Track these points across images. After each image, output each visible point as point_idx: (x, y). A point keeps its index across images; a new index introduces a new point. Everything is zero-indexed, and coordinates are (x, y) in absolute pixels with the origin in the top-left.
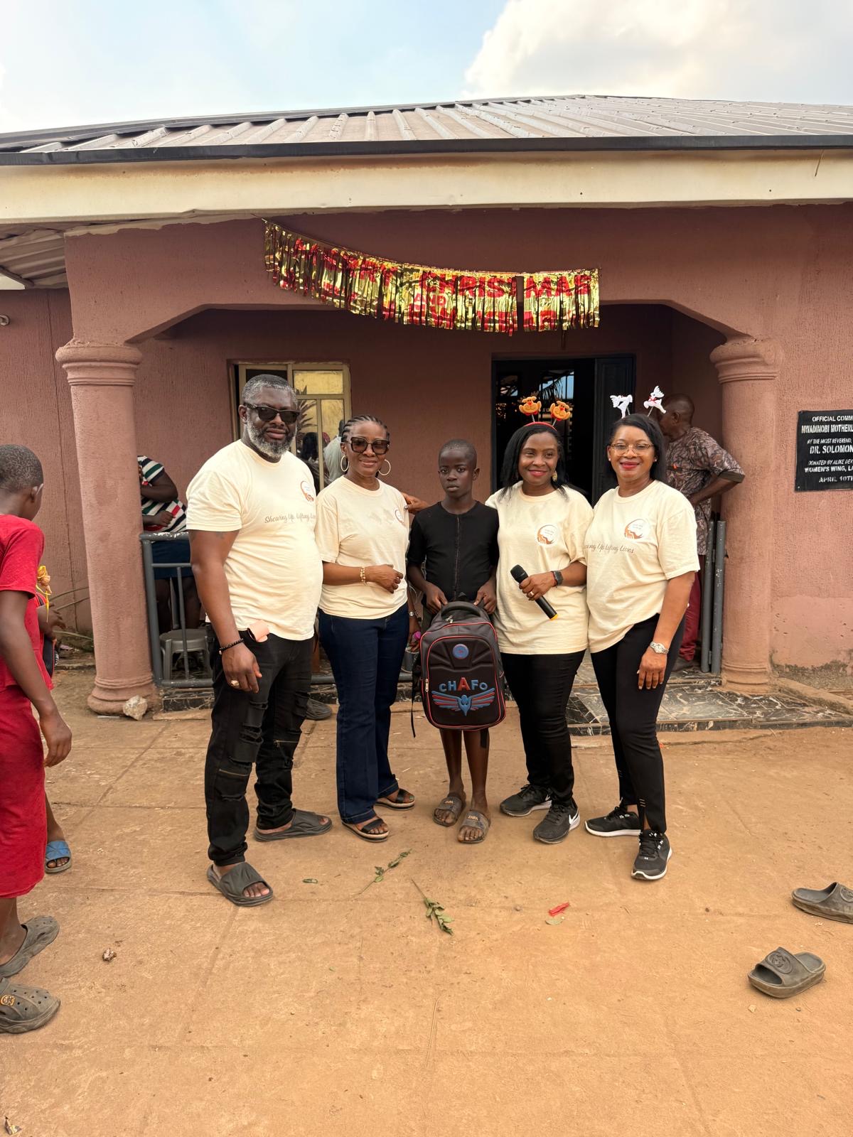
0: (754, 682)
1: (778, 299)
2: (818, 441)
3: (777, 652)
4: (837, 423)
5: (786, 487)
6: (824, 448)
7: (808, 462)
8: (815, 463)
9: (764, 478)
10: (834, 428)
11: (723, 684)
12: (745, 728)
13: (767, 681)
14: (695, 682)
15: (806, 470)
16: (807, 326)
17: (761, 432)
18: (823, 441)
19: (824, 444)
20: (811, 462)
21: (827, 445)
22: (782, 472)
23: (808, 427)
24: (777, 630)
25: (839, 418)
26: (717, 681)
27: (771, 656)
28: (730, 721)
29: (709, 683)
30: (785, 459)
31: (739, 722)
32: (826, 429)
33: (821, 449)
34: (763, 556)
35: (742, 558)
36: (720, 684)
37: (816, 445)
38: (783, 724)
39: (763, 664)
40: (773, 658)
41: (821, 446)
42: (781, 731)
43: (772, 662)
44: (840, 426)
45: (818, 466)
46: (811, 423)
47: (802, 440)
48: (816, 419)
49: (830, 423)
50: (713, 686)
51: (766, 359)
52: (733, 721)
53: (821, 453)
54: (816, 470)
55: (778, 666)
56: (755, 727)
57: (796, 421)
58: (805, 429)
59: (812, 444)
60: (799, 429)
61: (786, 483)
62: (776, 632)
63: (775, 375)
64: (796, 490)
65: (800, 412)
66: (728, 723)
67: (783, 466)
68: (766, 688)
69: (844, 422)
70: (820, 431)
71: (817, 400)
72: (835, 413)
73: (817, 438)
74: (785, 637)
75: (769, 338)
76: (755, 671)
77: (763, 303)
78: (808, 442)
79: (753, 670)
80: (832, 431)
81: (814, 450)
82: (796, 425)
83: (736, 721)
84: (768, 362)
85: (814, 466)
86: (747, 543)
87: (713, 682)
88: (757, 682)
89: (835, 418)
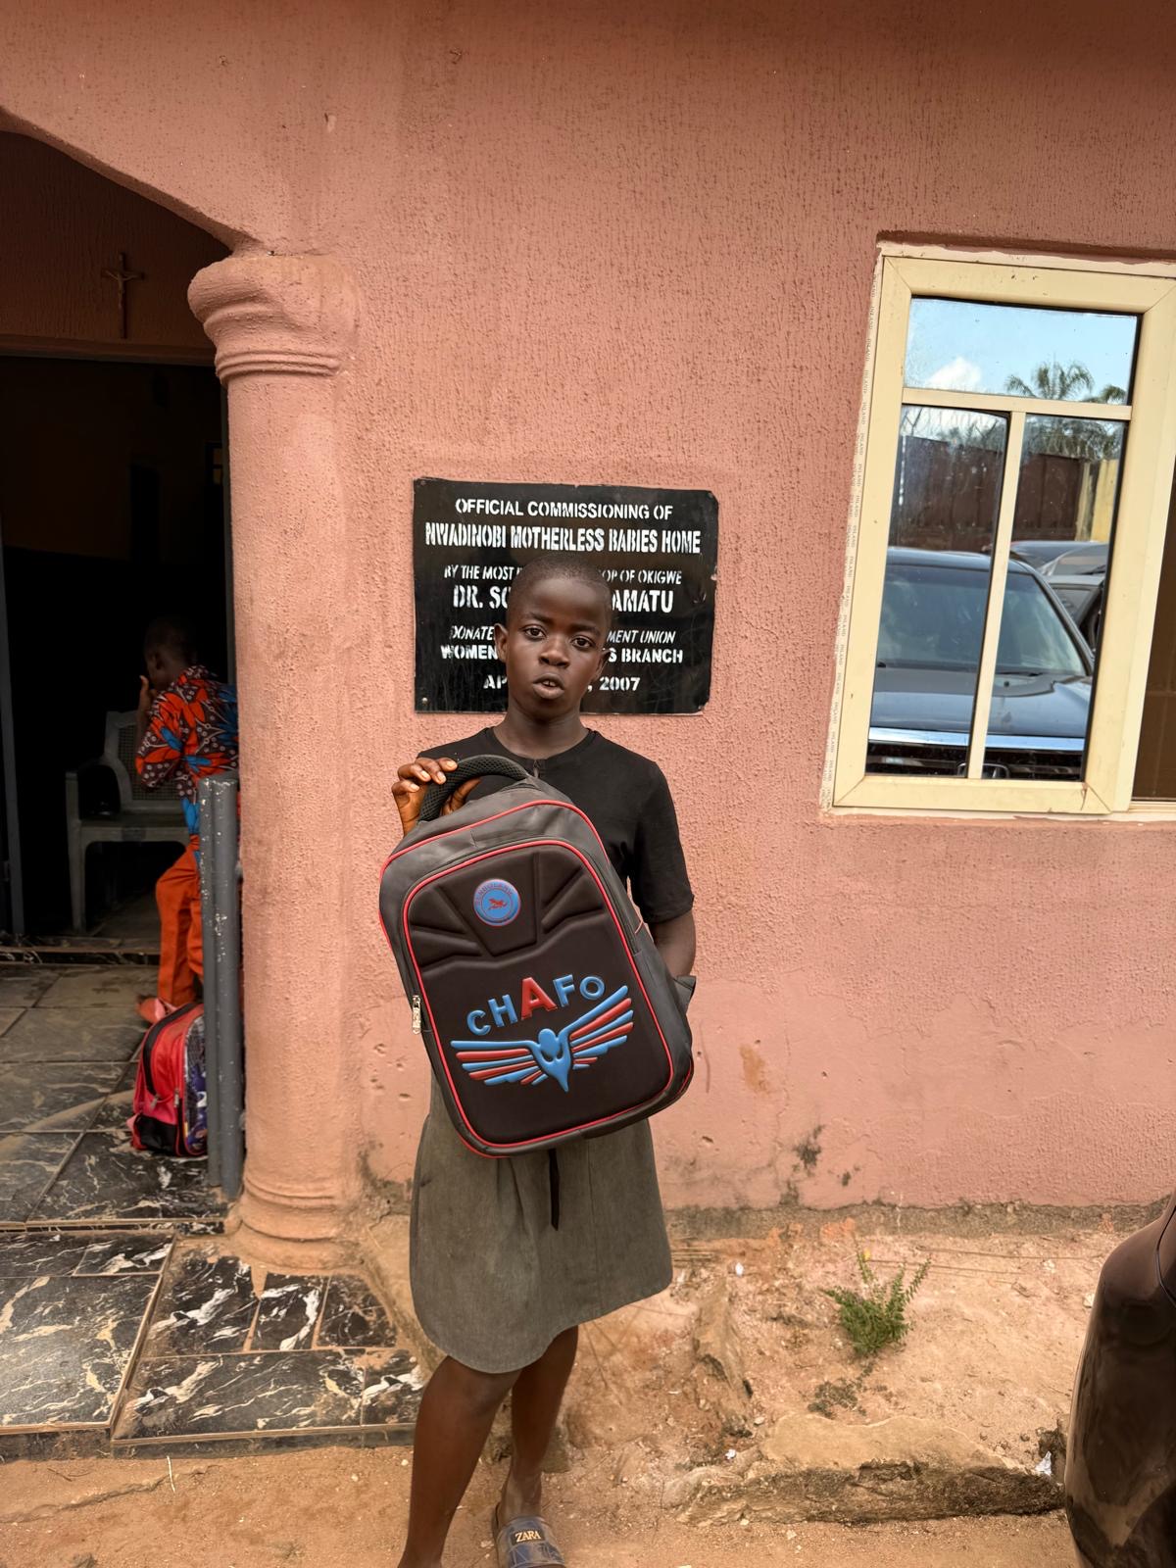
0: (293, 1234)
1: (330, 128)
2: (474, 573)
3: (381, 1145)
4: (526, 522)
5: (391, 696)
6: (494, 591)
7: (448, 630)
8: (469, 634)
9: (314, 667)
10: (520, 538)
11: (226, 1229)
12: (85, 1456)
13: (333, 1233)
14: (144, 1226)
15: (446, 651)
16: (430, 220)
17: (298, 534)
18: (489, 574)
19: (492, 582)
20: (458, 632)
21: (501, 584)
22: (377, 655)
23: (442, 528)
24: (380, 1087)
25: (535, 509)
26: (209, 1224)
27: (364, 1158)
28: (31, 1436)
29: (187, 1229)
30: (385, 616)
31: (64, 1438)
32: (496, 537)
33: (483, 595)
34: (320, 888)
35: (264, 892)
36: (219, 1230)
37: (469, 582)
38: (213, 1443)
39: (327, 1184)
40: (371, 1161)
41: (484, 586)
42: (202, 1465)
43: (365, 1171)
44: (536, 530)
45: (478, 642)
46: (452, 518)
47: (429, 565)
48: (468, 506)
49: (508, 521)
50: (203, 1233)
51: (290, 307)
52: (43, 1435)
53: (486, 605)
54: (473, 653)
55: (386, 1184)
56: (120, 1453)
57: (408, 508)
58: (435, 532)
59: (458, 580)
60: (418, 533)
61: (390, 686)
62: (380, 1092)
63: (332, 362)
64: (419, 707)
65: (416, 483)
66: (25, 1439)
67: (378, 638)
68: (325, 1253)
69: (547, 522)
70: (479, 541)
71: (468, 449)
72: (522, 493)
73: (471, 564)
74: (402, 1106)
75: (314, 252)
76: (303, 1203)
77: (287, 139)
78: (447, 573)
79: (296, 1203)
80: (515, 543)
81: (466, 597)
82: (408, 520)
83: (54, 1435)
84: (299, 319)
85: (468, 643)
86: (275, 849)
87: (197, 1227)
88: (302, 1236)
89: (523, 508)
